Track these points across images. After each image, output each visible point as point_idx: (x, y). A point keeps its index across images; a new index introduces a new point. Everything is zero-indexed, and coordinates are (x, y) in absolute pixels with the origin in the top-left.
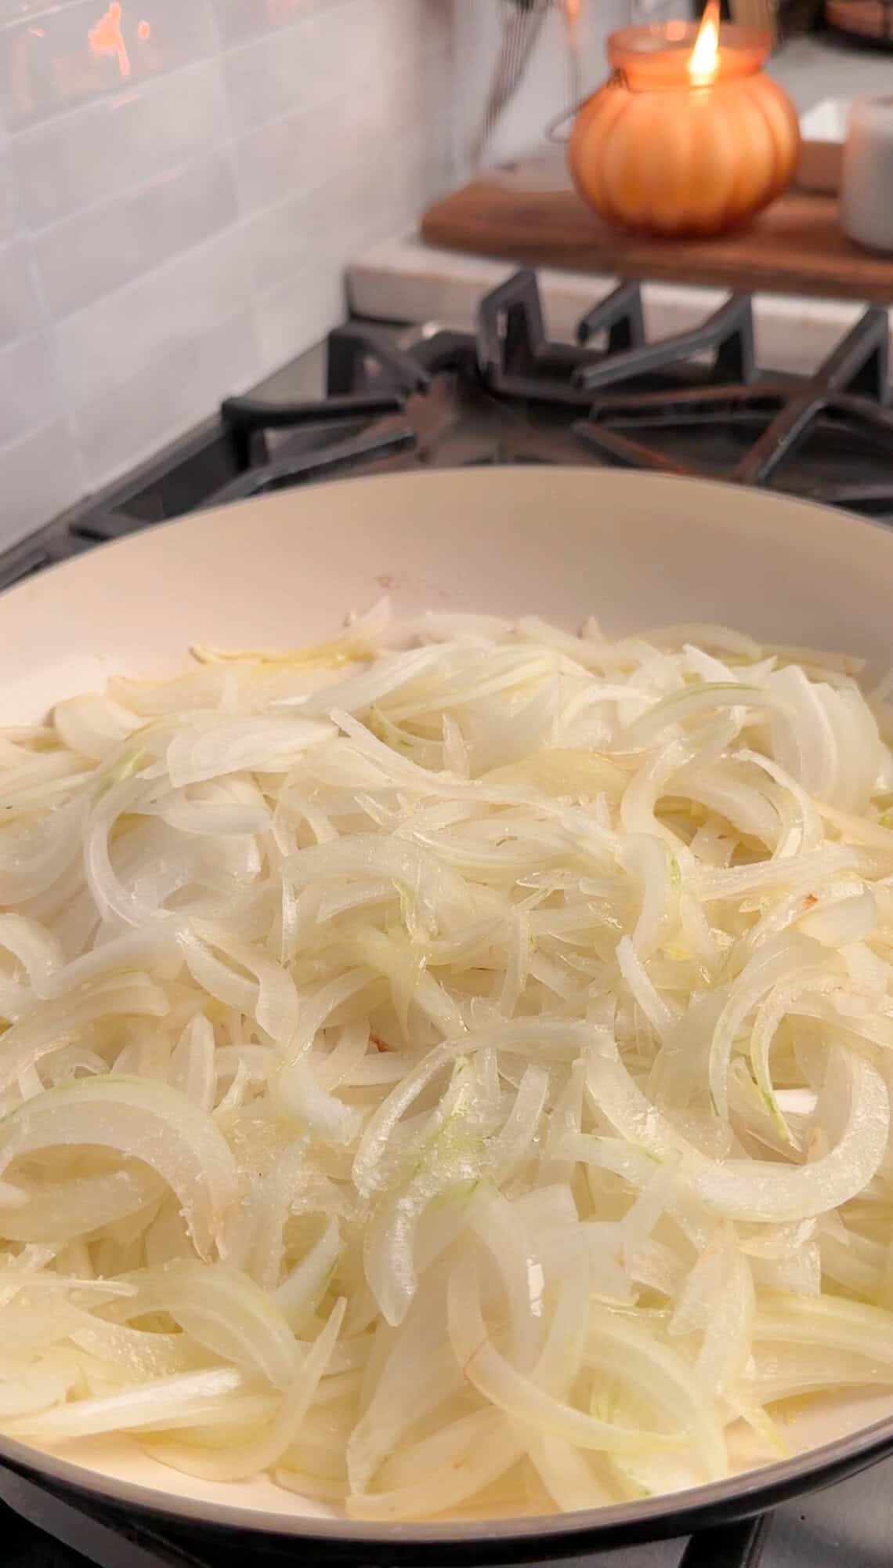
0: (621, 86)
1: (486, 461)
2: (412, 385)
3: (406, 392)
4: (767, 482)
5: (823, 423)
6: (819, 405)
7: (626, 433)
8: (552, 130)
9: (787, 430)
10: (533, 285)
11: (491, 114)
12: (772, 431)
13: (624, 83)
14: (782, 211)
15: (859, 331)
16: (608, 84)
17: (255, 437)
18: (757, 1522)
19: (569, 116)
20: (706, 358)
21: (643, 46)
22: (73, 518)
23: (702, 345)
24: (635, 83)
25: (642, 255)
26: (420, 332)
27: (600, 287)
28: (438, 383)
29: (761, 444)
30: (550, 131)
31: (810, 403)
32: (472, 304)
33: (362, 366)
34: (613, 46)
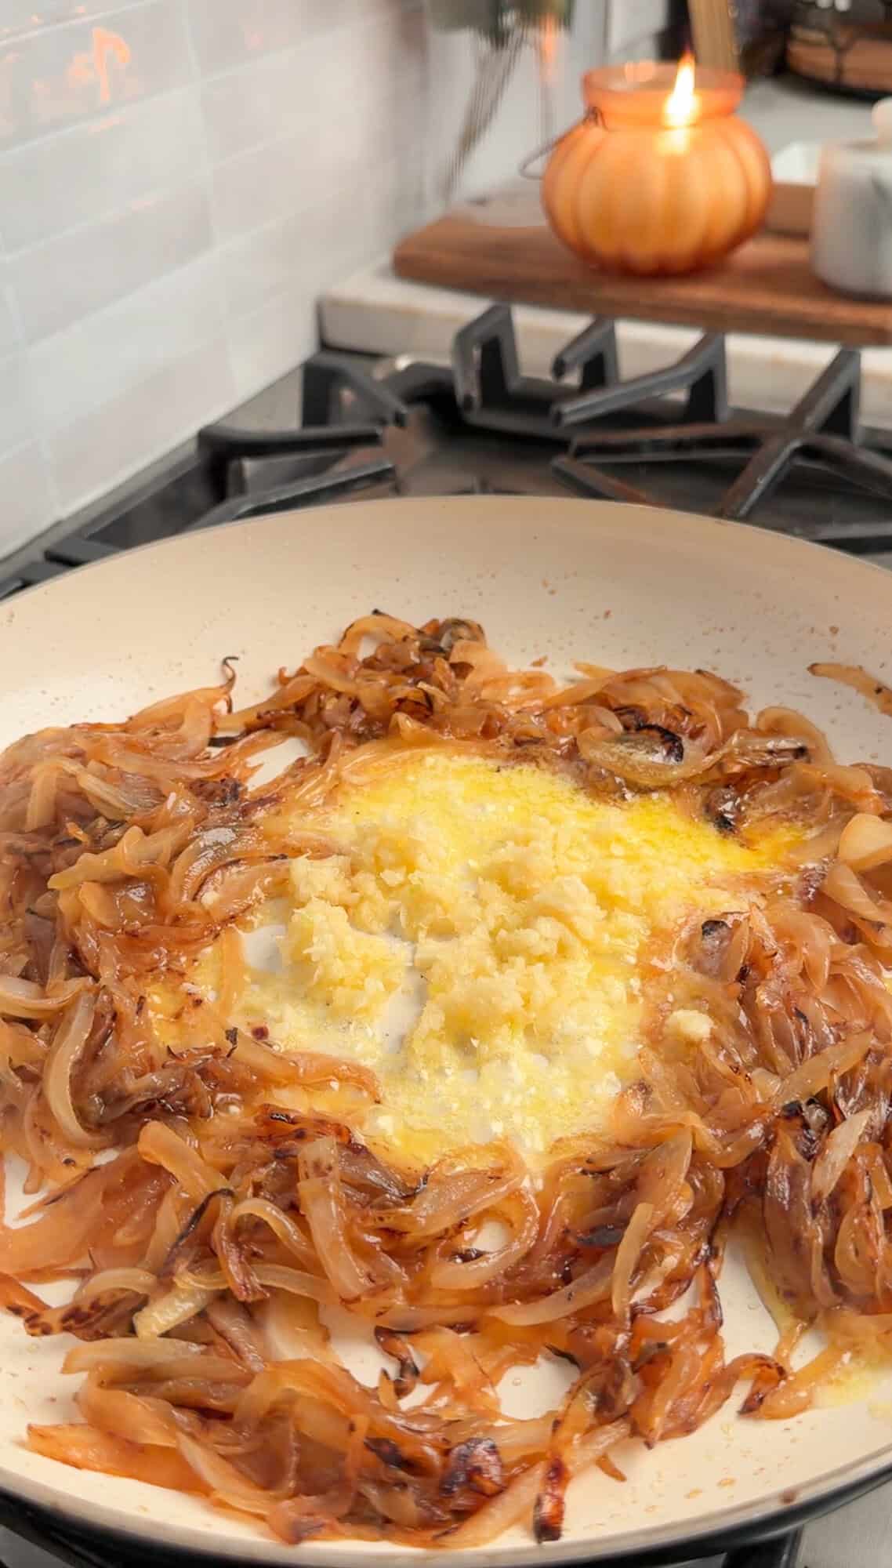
0: (597, 123)
2: (390, 416)
3: (383, 422)
4: (748, 519)
5: (800, 462)
6: (796, 444)
7: (602, 467)
8: (525, 166)
9: (764, 470)
10: (508, 322)
12: (752, 469)
13: (600, 120)
15: (833, 371)
16: (584, 121)
17: (232, 466)
18: (790, 1539)
19: (543, 154)
20: (680, 396)
21: (618, 85)
22: (47, 543)
23: (676, 383)
24: (611, 123)
26: (392, 365)
27: (575, 324)
28: (414, 414)
29: (741, 483)
31: (787, 443)
32: (447, 339)
33: (339, 396)
34: (588, 83)
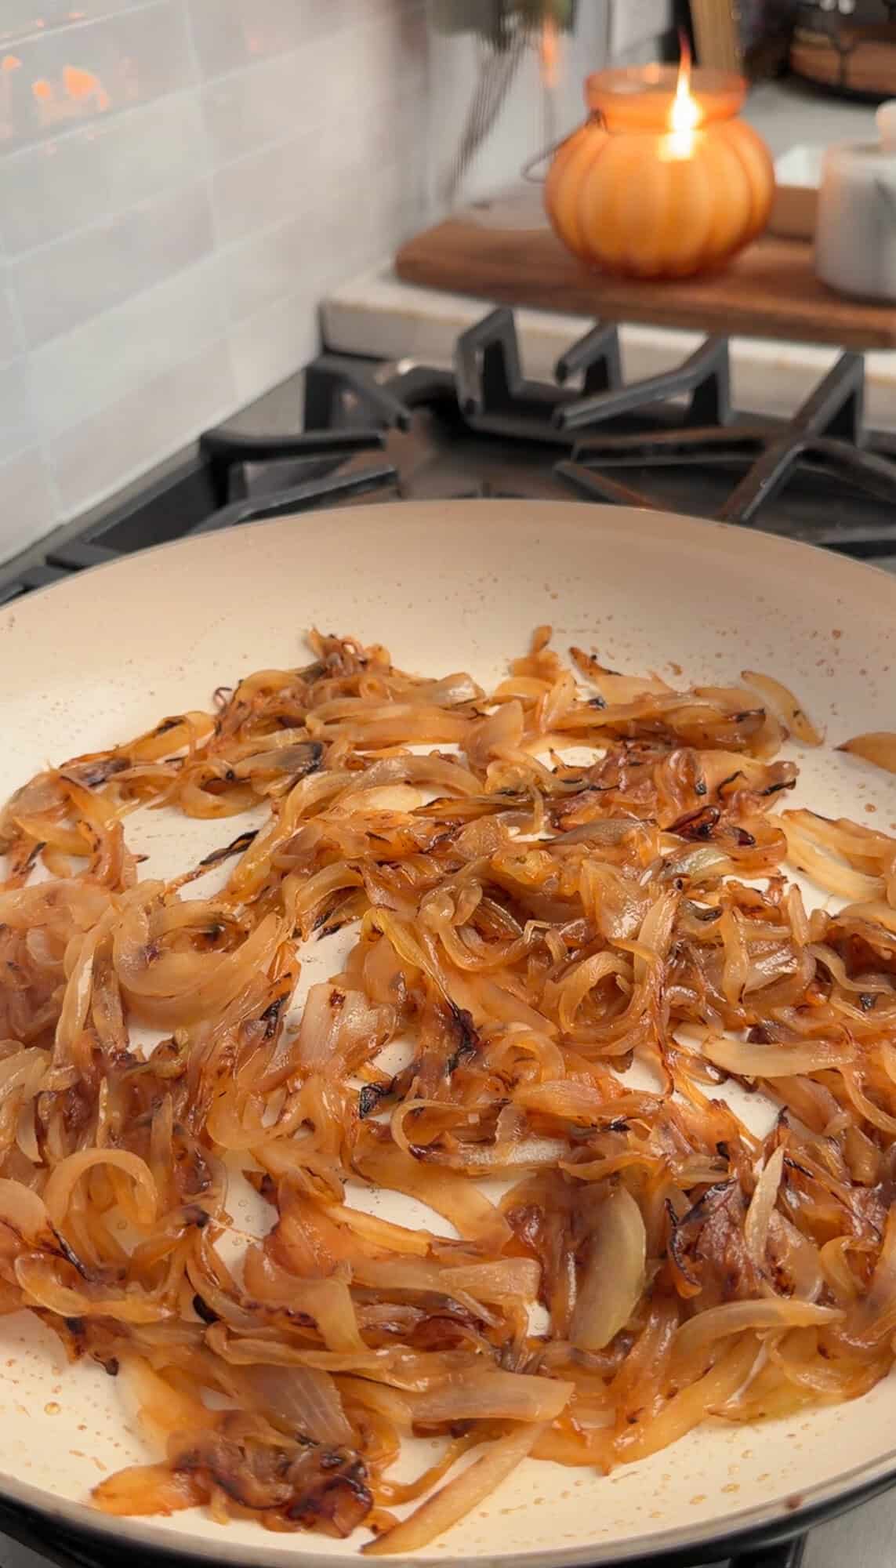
0: (599, 126)
1: (470, 496)
2: (391, 420)
3: (385, 426)
4: (750, 523)
5: (803, 466)
6: (799, 448)
7: (604, 471)
9: (766, 473)
10: (510, 324)
11: (466, 150)
12: (754, 472)
13: (602, 122)
14: (756, 255)
15: (835, 376)
16: (586, 124)
17: (234, 470)
19: (544, 157)
20: (682, 399)
21: (620, 88)
22: (49, 548)
23: (678, 387)
24: (613, 126)
25: (620, 295)
26: (394, 369)
27: (576, 328)
28: (416, 418)
29: (743, 486)
30: (527, 169)
31: (789, 446)
32: (449, 342)
33: (341, 400)
34: (590, 86)
